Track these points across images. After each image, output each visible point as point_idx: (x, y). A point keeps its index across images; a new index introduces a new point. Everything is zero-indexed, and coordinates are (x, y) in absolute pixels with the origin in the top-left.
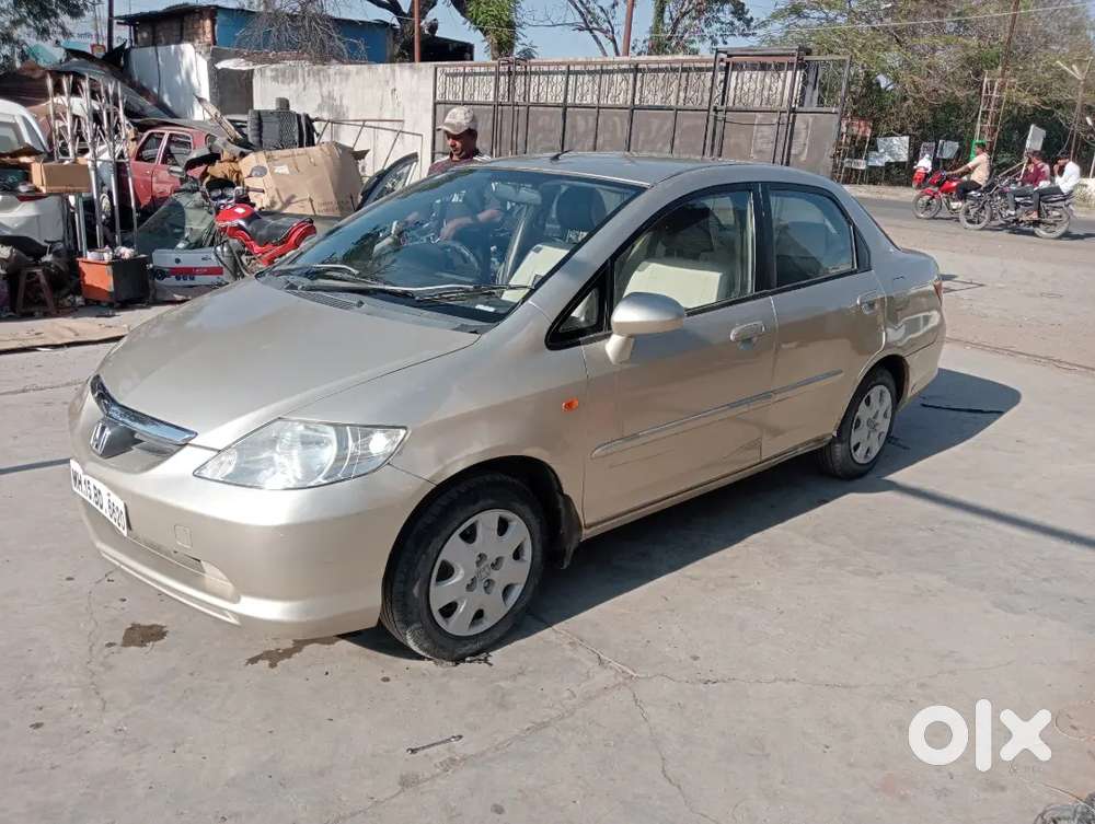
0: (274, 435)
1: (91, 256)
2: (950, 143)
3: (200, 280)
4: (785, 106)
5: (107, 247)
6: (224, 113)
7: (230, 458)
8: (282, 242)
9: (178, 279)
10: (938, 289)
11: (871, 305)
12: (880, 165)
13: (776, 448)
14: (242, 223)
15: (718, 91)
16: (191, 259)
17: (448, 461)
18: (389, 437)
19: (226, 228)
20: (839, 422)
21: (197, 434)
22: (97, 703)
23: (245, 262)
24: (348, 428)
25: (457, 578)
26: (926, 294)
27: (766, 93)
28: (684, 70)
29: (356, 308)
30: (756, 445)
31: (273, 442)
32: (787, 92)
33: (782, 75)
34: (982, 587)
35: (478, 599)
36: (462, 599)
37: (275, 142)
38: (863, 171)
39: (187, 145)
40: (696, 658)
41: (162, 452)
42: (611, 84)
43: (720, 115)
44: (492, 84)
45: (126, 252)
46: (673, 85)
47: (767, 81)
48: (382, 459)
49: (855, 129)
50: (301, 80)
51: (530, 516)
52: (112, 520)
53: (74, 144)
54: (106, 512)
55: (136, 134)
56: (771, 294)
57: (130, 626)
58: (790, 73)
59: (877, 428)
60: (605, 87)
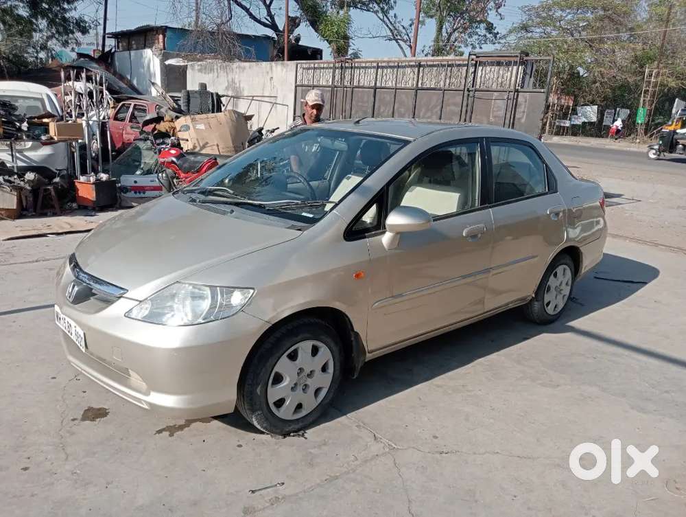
0: (175, 292)
1: (82, 179)
2: (624, 110)
3: (148, 194)
4: (512, 88)
5: (93, 173)
6: (168, 92)
7: (147, 306)
8: (198, 172)
9: (135, 193)
10: (602, 204)
11: (557, 214)
12: (578, 123)
13: (495, 303)
14: (174, 159)
15: (470, 79)
16: (144, 181)
17: (279, 310)
18: (243, 294)
19: (164, 162)
20: (536, 288)
21: (128, 291)
22: (63, 456)
23: (175, 183)
24: (218, 288)
25: (285, 383)
26: (595, 208)
27: (500, 80)
28: (449, 66)
29: (229, 214)
30: (481, 302)
31: (173, 296)
32: (513, 79)
33: (510, 69)
34: (624, 396)
35: (299, 396)
36: (288, 396)
37: (197, 110)
38: (568, 127)
39: (144, 111)
40: (435, 437)
41: (108, 302)
42: (404, 75)
43: (471, 94)
44: (331, 74)
45: (104, 177)
46: (442, 75)
47: (501, 72)
48: (239, 308)
49: (563, 101)
50: (215, 70)
51: (332, 345)
52: (77, 343)
53: (75, 111)
54: (73, 337)
55: (114, 104)
56: (490, 207)
57: (87, 408)
58: (515, 68)
59: (562, 292)
60: (400, 76)
